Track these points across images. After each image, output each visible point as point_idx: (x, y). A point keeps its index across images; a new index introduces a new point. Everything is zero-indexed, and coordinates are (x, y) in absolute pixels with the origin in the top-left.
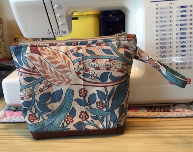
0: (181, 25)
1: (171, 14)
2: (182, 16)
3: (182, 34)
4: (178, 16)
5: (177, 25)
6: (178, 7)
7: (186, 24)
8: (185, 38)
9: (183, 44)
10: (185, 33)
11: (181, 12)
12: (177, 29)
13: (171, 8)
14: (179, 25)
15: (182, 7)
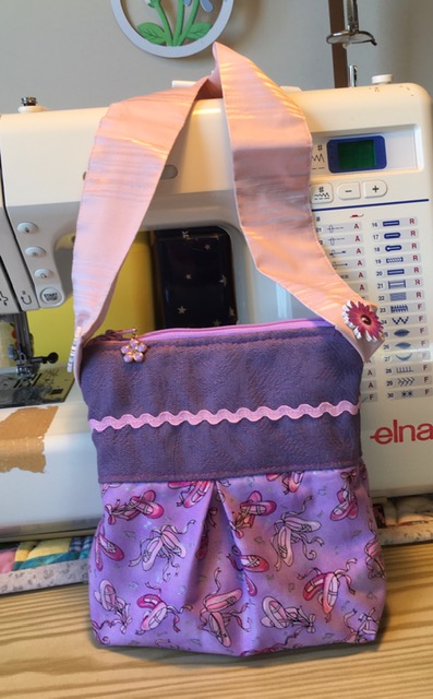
0: (390, 273)
1: (358, 245)
2: (389, 249)
3: (394, 297)
4: (378, 249)
5: (379, 273)
6: (376, 225)
7: (402, 271)
8: (405, 308)
9: (401, 327)
10: (403, 296)
11: (387, 236)
12: (380, 286)
13: (356, 226)
14: (384, 273)
15: (386, 224)
